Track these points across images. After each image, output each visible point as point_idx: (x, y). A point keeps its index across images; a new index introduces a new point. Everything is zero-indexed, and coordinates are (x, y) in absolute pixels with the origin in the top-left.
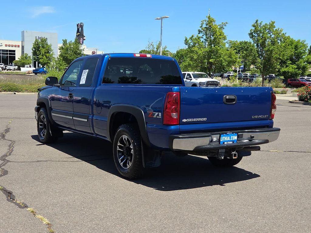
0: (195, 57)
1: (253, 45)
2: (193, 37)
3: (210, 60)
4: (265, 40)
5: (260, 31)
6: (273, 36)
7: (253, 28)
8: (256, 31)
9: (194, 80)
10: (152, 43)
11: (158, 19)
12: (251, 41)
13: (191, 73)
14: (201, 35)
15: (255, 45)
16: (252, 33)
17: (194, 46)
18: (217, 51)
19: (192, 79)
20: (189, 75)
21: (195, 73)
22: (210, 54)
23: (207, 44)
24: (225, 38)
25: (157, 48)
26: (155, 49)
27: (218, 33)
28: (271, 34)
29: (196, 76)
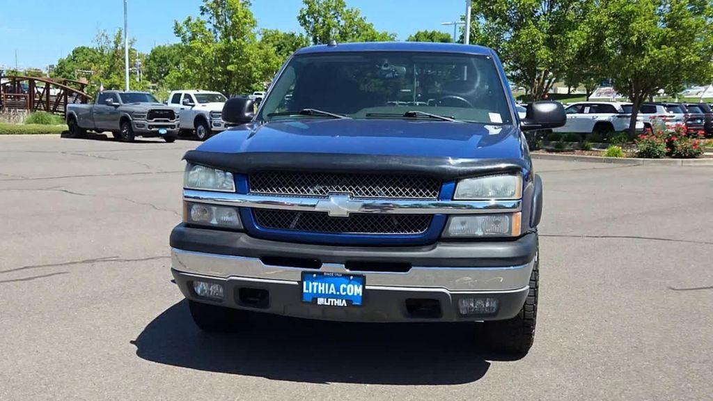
0: (198, 61)
1: (307, 39)
2: (189, 20)
3: (229, 68)
4: (329, 29)
5: (319, 12)
6: (342, 23)
7: (306, 7)
8: (310, 13)
9: (199, 107)
10: (105, 31)
12: (302, 30)
13: (192, 92)
14: (206, 17)
15: (311, 39)
16: (304, 16)
17: (194, 39)
18: (241, 47)
19: (193, 106)
20: (187, 96)
21: (202, 92)
22: (226, 54)
23: (219, 34)
24: (253, 24)
25: (115, 42)
26: (113, 45)
27: (241, 14)
28: (340, 18)
29: (202, 99)
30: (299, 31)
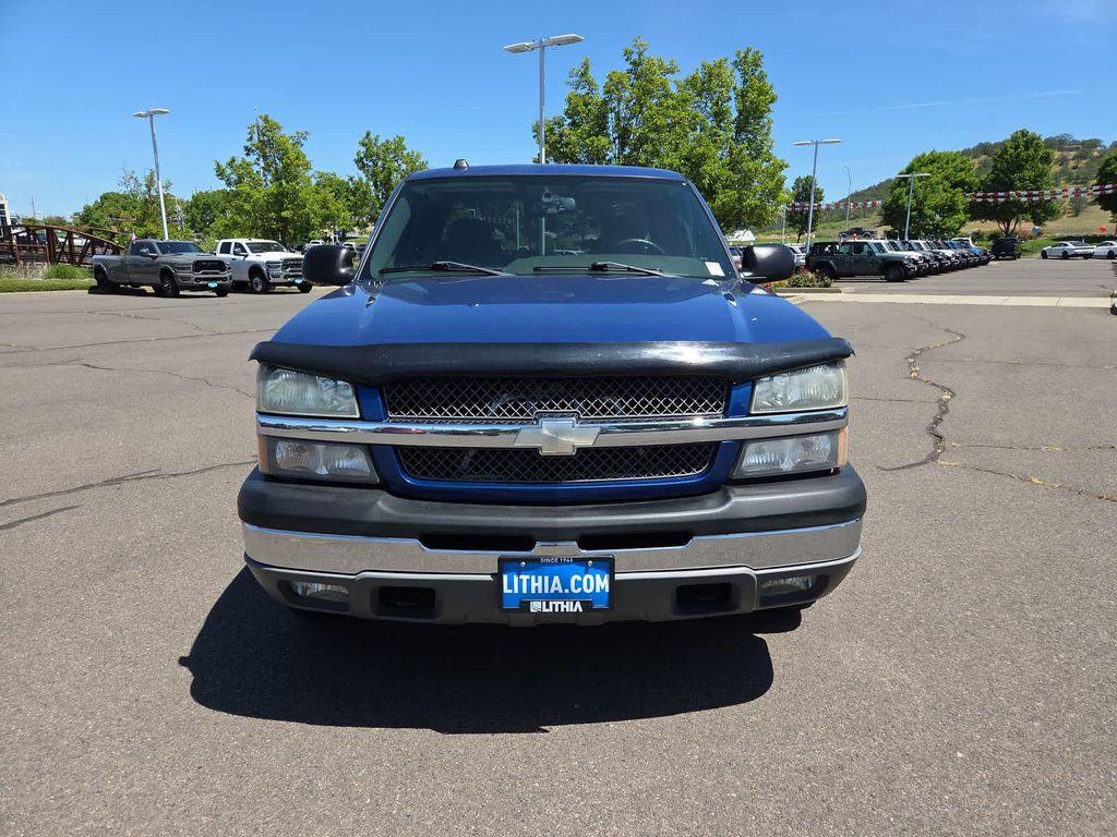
0: (247, 207)
1: (367, 183)
2: (233, 161)
3: (284, 214)
4: (390, 174)
5: (377, 155)
6: (404, 167)
7: (363, 149)
8: (368, 155)
9: (253, 257)
10: (133, 173)
11: (140, 115)
12: (362, 174)
13: (243, 241)
14: (252, 159)
15: (372, 183)
16: (362, 159)
17: (241, 182)
18: (296, 192)
19: (246, 256)
20: (238, 245)
21: (254, 240)
22: (278, 200)
23: (270, 177)
24: (307, 166)
25: (147, 186)
26: (144, 189)
27: (292, 155)
28: (400, 162)
29: (256, 249)
30: (359, 175)
